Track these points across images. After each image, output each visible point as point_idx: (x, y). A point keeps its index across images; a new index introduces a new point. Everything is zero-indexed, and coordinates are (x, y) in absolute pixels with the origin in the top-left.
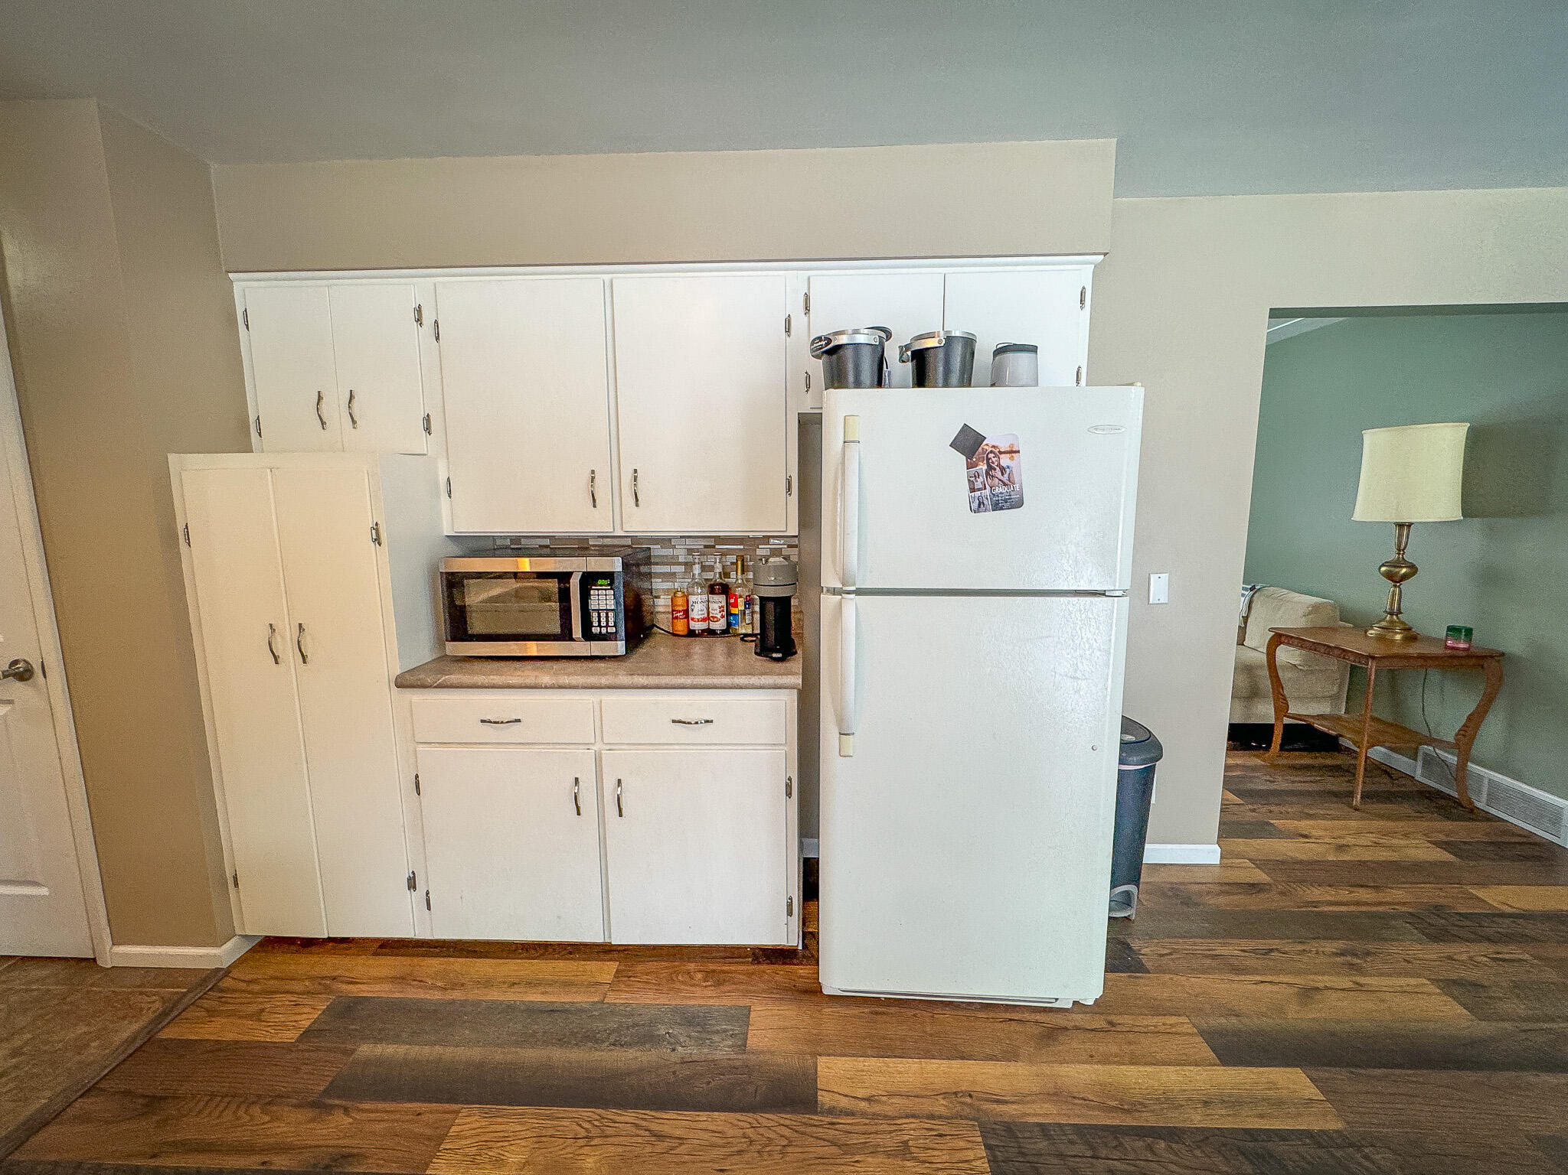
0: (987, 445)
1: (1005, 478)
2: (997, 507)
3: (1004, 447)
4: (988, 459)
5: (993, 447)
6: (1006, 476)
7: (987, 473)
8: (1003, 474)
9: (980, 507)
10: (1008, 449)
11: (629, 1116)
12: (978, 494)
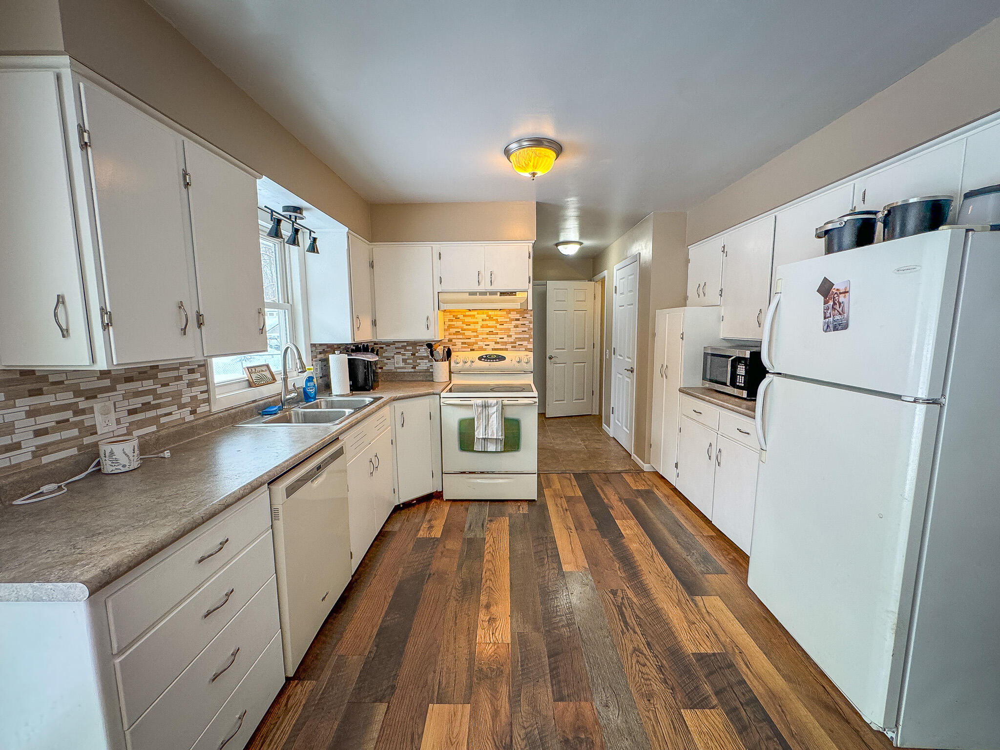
0: (834, 289)
1: (840, 310)
2: (835, 329)
3: (842, 290)
4: (834, 298)
5: (837, 290)
6: (841, 308)
7: (833, 307)
8: (839, 308)
9: (827, 329)
10: (844, 291)
11: (654, 549)
12: (827, 320)
